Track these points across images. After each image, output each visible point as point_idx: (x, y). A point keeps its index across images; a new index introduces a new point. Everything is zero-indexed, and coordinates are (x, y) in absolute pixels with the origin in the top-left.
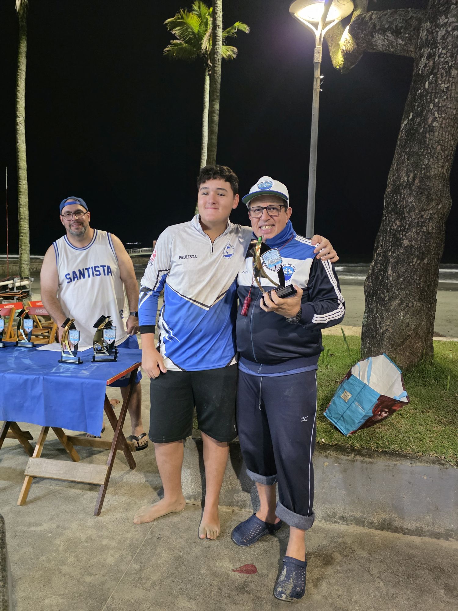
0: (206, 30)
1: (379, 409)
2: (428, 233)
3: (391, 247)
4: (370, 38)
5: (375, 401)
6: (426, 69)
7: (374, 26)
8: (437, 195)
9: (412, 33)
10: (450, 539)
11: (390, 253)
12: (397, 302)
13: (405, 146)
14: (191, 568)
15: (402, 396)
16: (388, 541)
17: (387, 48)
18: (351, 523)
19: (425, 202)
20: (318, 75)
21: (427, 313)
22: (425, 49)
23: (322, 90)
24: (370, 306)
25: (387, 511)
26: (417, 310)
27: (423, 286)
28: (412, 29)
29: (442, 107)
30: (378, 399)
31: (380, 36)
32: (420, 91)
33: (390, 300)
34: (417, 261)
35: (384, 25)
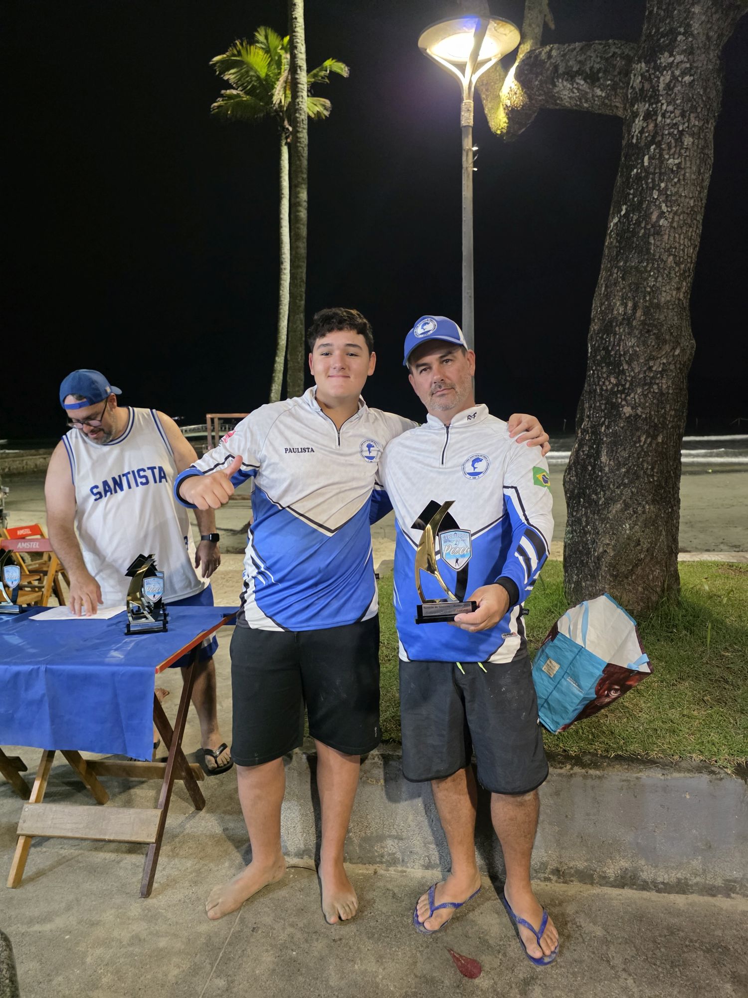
0: (279, 74)
1: (605, 687)
2: (662, 394)
3: (603, 419)
4: (551, 87)
5: (598, 674)
6: (643, 136)
7: (556, 68)
8: (672, 333)
9: (617, 79)
10: (733, 895)
11: (603, 428)
12: (619, 506)
13: (617, 258)
14: (314, 978)
15: (639, 663)
16: (634, 906)
17: (578, 103)
18: (572, 878)
19: (653, 346)
20: (469, 146)
21: (667, 522)
22: (640, 105)
23: (476, 169)
24: (575, 514)
25: (629, 856)
26: (651, 517)
27: (658, 479)
28: (616, 73)
29: (671, 195)
30: (604, 671)
31: (565, 83)
32: (635, 170)
33: (607, 504)
34: (646, 439)
35: (572, 67)
